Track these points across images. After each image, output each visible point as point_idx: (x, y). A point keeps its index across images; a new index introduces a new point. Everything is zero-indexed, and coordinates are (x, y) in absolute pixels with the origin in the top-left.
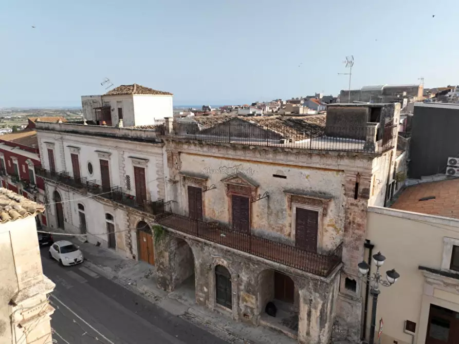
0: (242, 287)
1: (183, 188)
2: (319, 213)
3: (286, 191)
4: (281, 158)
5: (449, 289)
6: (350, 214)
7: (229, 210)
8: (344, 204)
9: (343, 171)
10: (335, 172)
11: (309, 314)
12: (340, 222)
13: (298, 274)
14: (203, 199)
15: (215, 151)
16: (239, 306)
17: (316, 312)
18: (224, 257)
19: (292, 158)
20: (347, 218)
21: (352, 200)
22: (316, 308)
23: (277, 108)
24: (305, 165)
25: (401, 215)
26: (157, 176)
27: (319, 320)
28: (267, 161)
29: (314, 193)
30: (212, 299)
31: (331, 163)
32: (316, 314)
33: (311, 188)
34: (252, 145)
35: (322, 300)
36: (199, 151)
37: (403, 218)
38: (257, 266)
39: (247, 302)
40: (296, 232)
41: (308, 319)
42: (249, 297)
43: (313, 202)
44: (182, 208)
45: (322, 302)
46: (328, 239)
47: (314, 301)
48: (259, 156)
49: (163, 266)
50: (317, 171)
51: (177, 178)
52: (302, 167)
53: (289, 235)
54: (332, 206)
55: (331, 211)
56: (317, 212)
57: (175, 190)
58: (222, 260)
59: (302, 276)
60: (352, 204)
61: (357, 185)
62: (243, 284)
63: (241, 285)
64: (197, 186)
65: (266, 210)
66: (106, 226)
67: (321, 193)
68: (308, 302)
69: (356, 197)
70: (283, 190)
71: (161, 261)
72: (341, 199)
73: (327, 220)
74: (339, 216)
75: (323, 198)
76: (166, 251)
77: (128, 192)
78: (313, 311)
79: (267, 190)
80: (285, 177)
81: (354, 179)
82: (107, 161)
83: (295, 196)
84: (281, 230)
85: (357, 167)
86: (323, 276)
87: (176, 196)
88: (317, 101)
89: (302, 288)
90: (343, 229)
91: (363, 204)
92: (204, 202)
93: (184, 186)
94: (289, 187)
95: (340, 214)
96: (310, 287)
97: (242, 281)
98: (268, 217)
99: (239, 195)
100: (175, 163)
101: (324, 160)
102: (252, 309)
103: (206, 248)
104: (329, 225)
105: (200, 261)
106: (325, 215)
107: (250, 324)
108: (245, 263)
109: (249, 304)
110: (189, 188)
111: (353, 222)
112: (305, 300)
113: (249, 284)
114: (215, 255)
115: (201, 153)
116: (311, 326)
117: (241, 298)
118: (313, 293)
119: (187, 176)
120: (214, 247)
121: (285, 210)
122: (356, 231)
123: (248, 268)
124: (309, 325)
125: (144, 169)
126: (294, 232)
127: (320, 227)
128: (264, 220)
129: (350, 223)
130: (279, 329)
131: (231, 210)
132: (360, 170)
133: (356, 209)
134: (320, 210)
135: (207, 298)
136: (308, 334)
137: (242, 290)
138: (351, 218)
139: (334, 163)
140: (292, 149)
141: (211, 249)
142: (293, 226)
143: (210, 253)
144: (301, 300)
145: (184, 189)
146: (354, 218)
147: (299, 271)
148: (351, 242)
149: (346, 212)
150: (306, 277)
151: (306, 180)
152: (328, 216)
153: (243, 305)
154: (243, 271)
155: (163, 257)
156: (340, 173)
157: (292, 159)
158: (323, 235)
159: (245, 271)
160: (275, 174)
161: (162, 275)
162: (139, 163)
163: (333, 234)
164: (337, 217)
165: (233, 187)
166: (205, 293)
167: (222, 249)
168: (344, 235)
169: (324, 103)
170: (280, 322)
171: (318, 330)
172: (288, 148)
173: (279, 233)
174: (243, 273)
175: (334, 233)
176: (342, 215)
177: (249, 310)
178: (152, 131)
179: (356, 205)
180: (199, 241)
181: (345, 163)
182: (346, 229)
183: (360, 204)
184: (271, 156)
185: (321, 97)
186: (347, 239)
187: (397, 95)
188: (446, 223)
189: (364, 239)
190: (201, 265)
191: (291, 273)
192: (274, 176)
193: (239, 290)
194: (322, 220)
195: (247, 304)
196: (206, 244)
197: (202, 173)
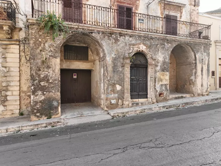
0: (158, 68)
6: (193, 16)
8: (189, 10)
11: (202, 71)
13: (195, 43)
16: (155, 89)
17: (205, 66)
20: (191, 18)
21: (193, 8)
22: (205, 64)
30: (127, 95)
32: (205, 68)
35: (208, 57)
38: (170, 45)
39: (162, 80)
41: (201, 74)
42: (163, 75)
45: (208, 58)
47: (204, 60)
60: (193, 10)
62: (159, 64)
63: (157, 66)
68: (201, 61)
71: (42, 76)
78: (204, 66)
89: (197, 52)
96: (202, 50)
97: (158, 63)
102: (166, 86)
103: (122, 39)
105: (113, 55)
107: (166, 100)
108: (161, 45)
109: (164, 82)
112: (199, 60)
113: (164, 63)
116: (203, 78)
117: (157, 80)
123: (163, 48)
124: (202, 78)
133: (195, 12)
134: (178, 15)
135: (121, 96)
136: (202, 85)
137: (158, 71)
141: (127, 38)
143: (126, 43)
144: (198, 62)
146: (194, 18)
149: (190, 15)
150: (199, 44)
152: (182, 19)
153: (159, 86)
154: (160, 51)
159: (161, 52)
161: (43, 97)
164: (186, 19)
166: (118, 92)
171: (207, 79)
174: (160, 54)
176: (188, 17)
177: (164, 88)
179: (195, 10)
191: (191, 43)
193: (155, 72)
195: (162, 84)
196: (121, 35)
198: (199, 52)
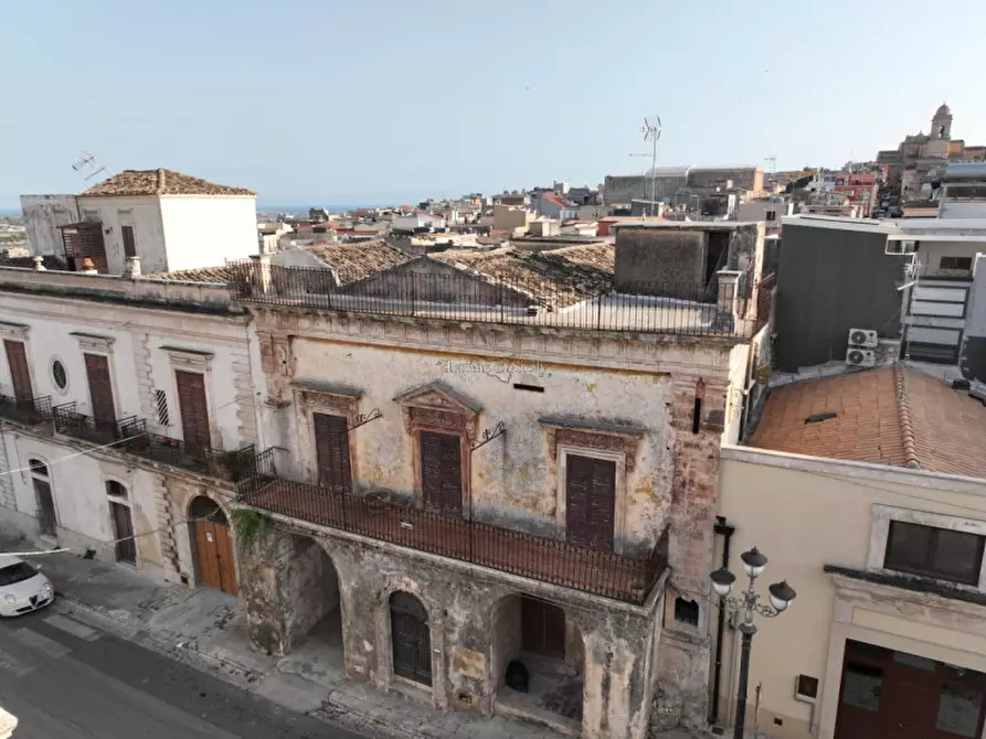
0: (454, 637)
1: (301, 416)
2: (618, 464)
3: (545, 421)
4: (531, 348)
5: (882, 606)
6: (685, 465)
7: (413, 464)
8: (671, 444)
9: (668, 374)
10: (651, 378)
11: (606, 685)
12: (662, 482)
13: (580, 603)
14: (351, 442)
15: (377, 334)
16: (447, 679)
17: (621, 679)
18: (409, 574)
19: (556, 348)
20: (677, 473)
21: (688, 436)
22: (620, 671)
23: (475, 213)
24: (584, 362)
25: (787, 463)
26: (236, 392)
27: (627, 695)
28: (502, 355)
29: (605, 423)
30: (385, 667)
31: (644, 357)
32: (620, 683)
33: (598, 412)
34: (465, 321)
35: (634, 652)
36: (337, 332)
37: (792, 469)
38: (487, 590)
39: (464, 666)
40: (568, 506)
41: (603, 695)
42: (469, 657)
43: (605, 442)
44: (301, 463)
45: (633, 657)
46: (637, 518)
47: (615, 657)
48: (480, 343)
49: (263, 599)
50: (610, 374)
51: (288, 396)
52: (579, 368)
53: (553, 513)
54: (645, 449)
55: (644, 459)
56: (614, 463)
57: (283, 424)
58: (407, 579)
59: (591, 605)
60: (687, 445)
61: (698, 403)
62: (457, 629)
63: (452, 632)
64: (336, 413)
65: (500, 462)
66: (108, 510)
67: (620, 422)
68: (604, 658)
69: (695, 430)
70: (537, 417)
71: (256, 590)
72: (664, 434)
73: (635, 480)
74: (659, 470)
75: (625, 434)
76: (269, 566)
77: (162, 432)
78: (615, 677)
79: (501, 419)
80: (541, 390)
81: (692, 392)
82: (105, 358)
83: (563, 429)
84: (535, 504)
85: (699, 366)
86: (635, 603)
87: (285, 436)
88: (560, 200)
89: (588, 630)
90: (670, 497)
91: (711, 444)
92: (354, 449)
93: (304, 413)
94: (551, 410)
95: (663, 466)
96: (608, 626)
97: (453, 625)
98: (504, 477)
99: (437, 431)
100: (280, 362)
101: (627, 352)
102: (478, 683)
103: (367, 556)
104: (637, 491)
105: (353, 583)
106: (629, 468)
107: (474, 714)
108: (461, 584)
109: (471, 673)
110: (317, 417)
111: (692, 481)
112: (596, 654)
113: (470, 629)
114: (389, 570)
115: (344, 338)
116: (610, 707)
117: (451, 661)
118: (615, 639)
119: (310, 391)
120: (387, 553)
121: (543, 461)
122: (698, 501)
123: (466, 594)
124: (605, 707)
125: (202, 375)
126: (562, 507)
127: (619, 493)
128: (495, 483)
129: (684, 484)
130: (540, 719)
131: (418, 464)
132: (705, 373)
133: (696, 454)
134: (619, 458)
135: (373, 663)
136: (604, 725)
137: (455, 644)
138: (686, 472)
139: (649, 358)
140: (557, 329)
141: (378, 556)
142: (562, 493)
143: (376, 566)
144: (589, 656)
145: (303, 420)
146: (692, 474)
147: (583, 595)
148: (687, 524)
149: (675, 461)
150: (601, 608)
151: (588, 394)
152: (637, 471)
153: (456, 675)
154: (456, 601)
155: (262, 580)
156: (662, 378)
157: (555, 350)
158: (625, 510)
159: (459, 601)
160: (519, 382)
161: (260, 622)
162: (188, 361)
163: (647, 508)
164: (656, 472)
165: (423, 413)
166: (366, 654)
167: (405, 557)
168: (672, 510)
169: (573, 204)
170: (540, 702)
171: (626, 715)
172: (550, 327)
173: (529, 511)
174: (457, 606)
175: (652, 505)
176: (667, 467)
177: (471, 686)
178: (221, 287)
179: (697, 446)
180: (350, 541)
181: (672, 357)
182: (675, 497)
183: (705, 443)
184: (508, 344)
185: (566, 191)
186: (678, 518)
187: (715, 187)
188: (876, 475)
189: (713, 515)
190: (356, 592)
191: (564, 600)
192: (517, 386)
193: (447, 643)
194: (625, 479)
195: (465, 673)
196: (365, 546)
197: (348, 383)
198: (593, 629)
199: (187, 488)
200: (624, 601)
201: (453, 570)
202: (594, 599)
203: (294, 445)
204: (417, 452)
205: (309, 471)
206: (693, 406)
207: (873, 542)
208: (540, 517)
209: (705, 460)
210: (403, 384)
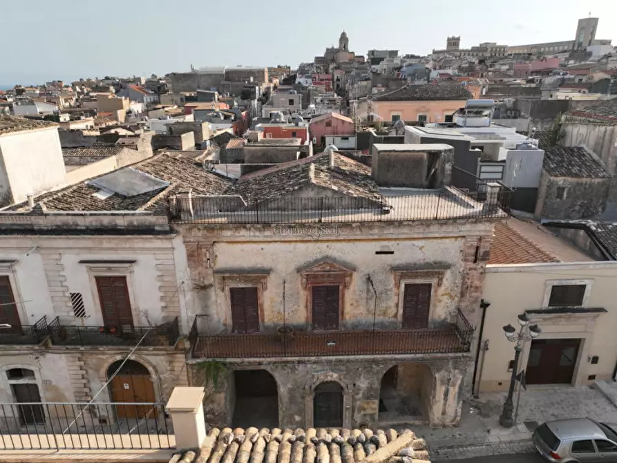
0: (360, 395)
1: (219, 292)
2: (433, 284)
3: (394, 269)
4: (390, 232)
5: (546, 323)
6: (468, 279)
7: (307, 306)
8: (461, 270)
9: (464, 237)
10: (453, 239)
11: (446, 394)
12: (455, 289)
13: (436, 359)
14: (260, 302)
16: (353, 419)
17: (454, 389)
18: (333, 371)
19: (405, 230)
20: (463, 284)
21: (471, 265)
22: (454, 385)
24: (421, 236)
25: (513, 269)
26: (159, 284)
27: (457, 396)
28: (371, 237)
29: (428, 265)
31: (451, 230)
32: (454, 391)
33: (424, 260)
34: (354, 222)
35: (462, 374)
36: (254, 236)
37: (515, 272)
38: (382, 366)
39: (364, 409)
40: (404, 311)
41: (444, 399)
42: (368, 403)
43: (427, 275)
44: (219, 321)
45: (461, 377)
46: (441, 308)
47: (452, 379)
48: (359, 232)
49: (213, 414)
50: (431, 240)
51: (210, 280)
52: (414, 239)
53: (396, 316)
54: (448, 274)
55: (447, 280)
56: (431, 284)
57: (205, 301)
58: (331, 373)
59: (440, 359)
60: (470, 269)
61: (477, 248)
62: (361, 392)
63: (357, 394)
64: (249, 285)
65: (364, 295)
67: (436, 263)
68: (446, 381)
69: (475, 261)
70: (388, 268)
72: (458, 266)
73: (442, 290)
74: (455, 283)
75: (438, 269)
77: (78, 322)
78: (451, 389)
79: (367, 272)
80: (392, 253)
81: (475, 244)
83: (402, 271)
84: (385, 313)
85: (480, 231)
86: (465, 351)
87: (206, 307)
88: (141, 89)
89: (438, 370)
90: (459, 295)
91: (482, 267)
92: (262, 305)
93: (223, 290)
94: (397, 262)
95: (457, 281)
96: (450, 366)
97: (359, 390)
98: (367, 302)
99: (325, 285)
100: (205, 259)
101: (444, 228)
102: (372, 416)
103: (301, 367)
104: (442, 295)
105: (289, 386)
106: (439, 285)
108: (365, 368)
109: (369, 411)
110: (232, 290)
111: (471, 286)
112: (442, 381)
113: (370, 389)
114: (317, 371)
115: (261, 239)
116: (448, 404)
117: (356, 409)
118: (452, 370)
119: (225, 275)
120: (315, 363)
121: (391, 290)
122: (474, 294)
123: (369, 372)
124: (445, 405)
125: (124, 278)
126: (401, 311)
127: (432, 298)
128: (361, 307)
129: (467, 288)
130: (404, 422)
131: (310, 306)
132: (482, 234)
133: (474, 273)
134: (434, 281)
136: (444, 413)
137: (359, 400)
138: (469, 282)
139: (456, 230)
140: (413, 221)
141: (309, 366)
142: (401, 305)
143: (307, 371)
144: (438, 383)
145: (222, 294)
146: (472, 282)
147: (439, 355)
148: (467, 306)
149: (463, 278)
150: (447, 359)
151: (419, 251)
152: (443, 286)
153: (359, 415)
154: (362, 377)
156: (459, 239)
158: (435, 306)
159: (364, 376)
160: (379, 250)
162: (110, 269)
163: (447, 303)
164: (452, 285)
165: (315, 276)
166: (296, 423)
167: (330, 362)
168: (460, 301)
170: (397, 414)
171: (456, 405)
172: (407, 220)
173: (381, 317)
174: (362, 380)
175: (449, 301)
176: (459, 281)
177: (368, 418)
179: (475, 269)
180: (288, 362)
181: (467, 228)
182: (462, 294)
183: (479, 267)
184: (376, 231)
185: (143, 82)
186: (463, 305)
187: (244, 81)
188: (549, 268)
189: (480, 300)
190: (291, 391)
191: (428, 360)
192: (377, 253)
193: (354, 400)
194: (436, 292)
195: (365, 413)
196: (299, 362)
197: (259, 266)
198: (442, 369)
199: (105, 357)
200: (460, 352)
201: (362, 361)
202: (444, 355)
203: (213, 311)
204: (310, 299)
205: (225, 325)
206: (475, 250)
207: (545, 296)
208: (387, 319)
209: (478, 274)
210: (302, 261)
